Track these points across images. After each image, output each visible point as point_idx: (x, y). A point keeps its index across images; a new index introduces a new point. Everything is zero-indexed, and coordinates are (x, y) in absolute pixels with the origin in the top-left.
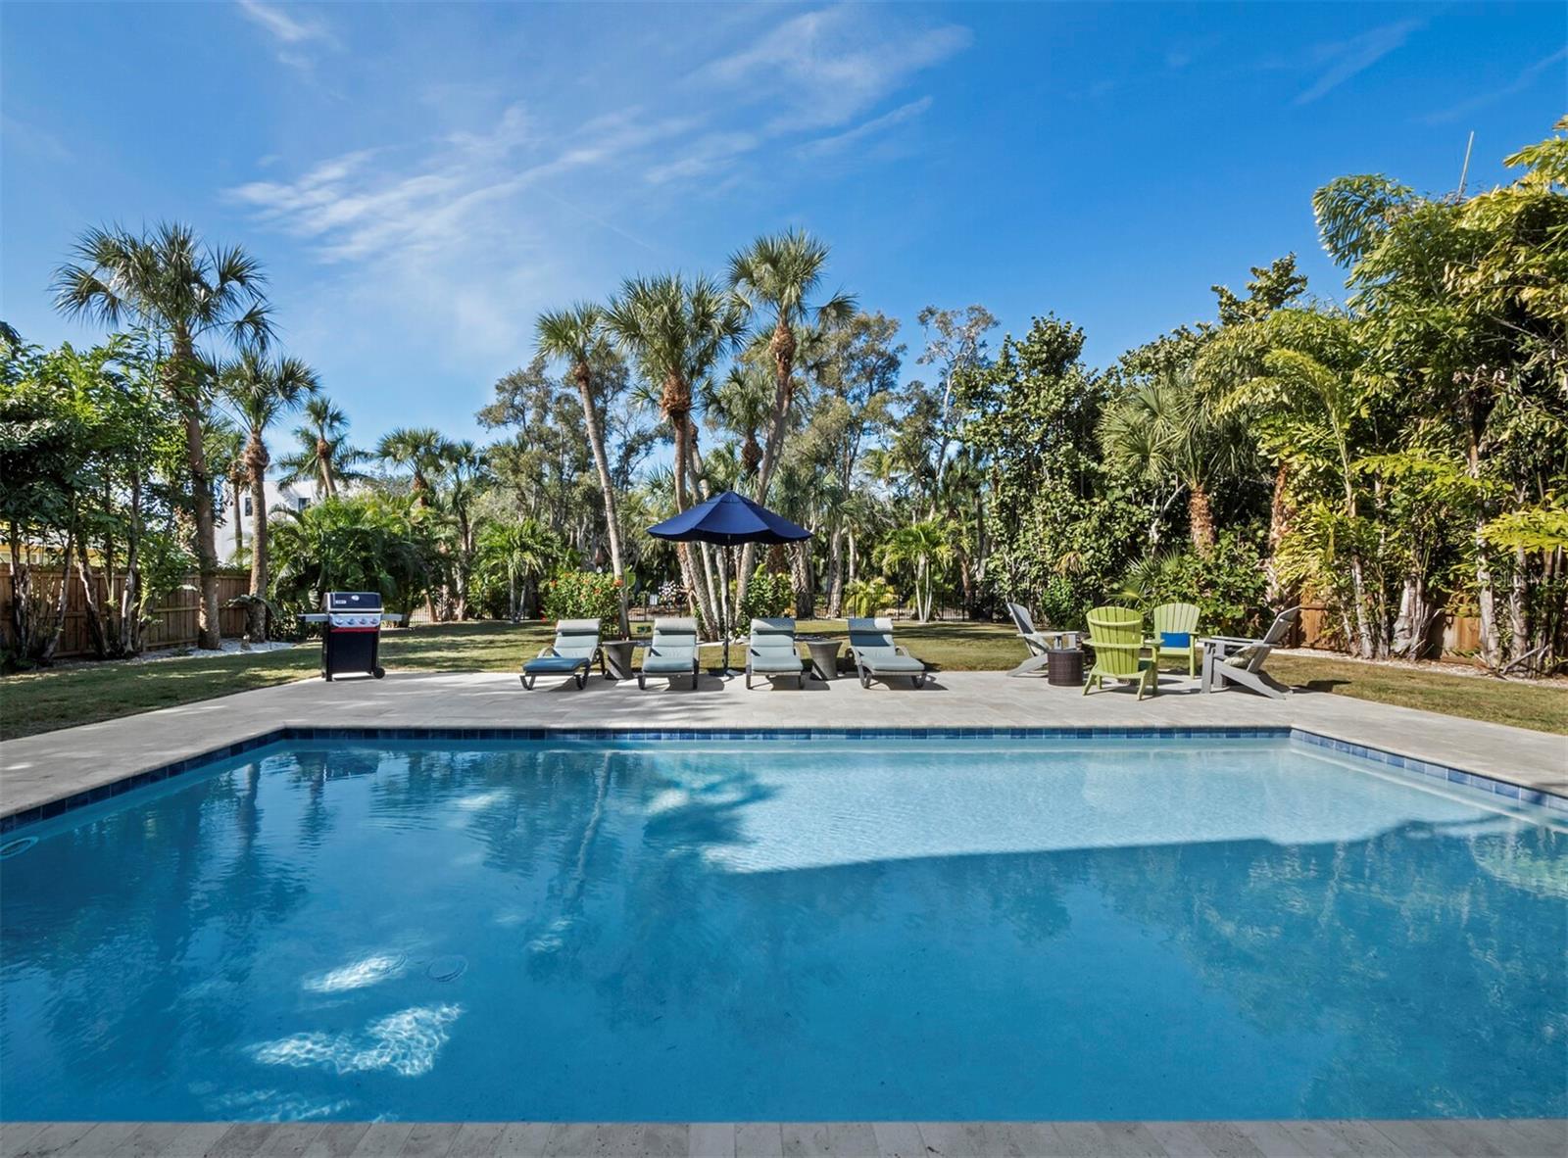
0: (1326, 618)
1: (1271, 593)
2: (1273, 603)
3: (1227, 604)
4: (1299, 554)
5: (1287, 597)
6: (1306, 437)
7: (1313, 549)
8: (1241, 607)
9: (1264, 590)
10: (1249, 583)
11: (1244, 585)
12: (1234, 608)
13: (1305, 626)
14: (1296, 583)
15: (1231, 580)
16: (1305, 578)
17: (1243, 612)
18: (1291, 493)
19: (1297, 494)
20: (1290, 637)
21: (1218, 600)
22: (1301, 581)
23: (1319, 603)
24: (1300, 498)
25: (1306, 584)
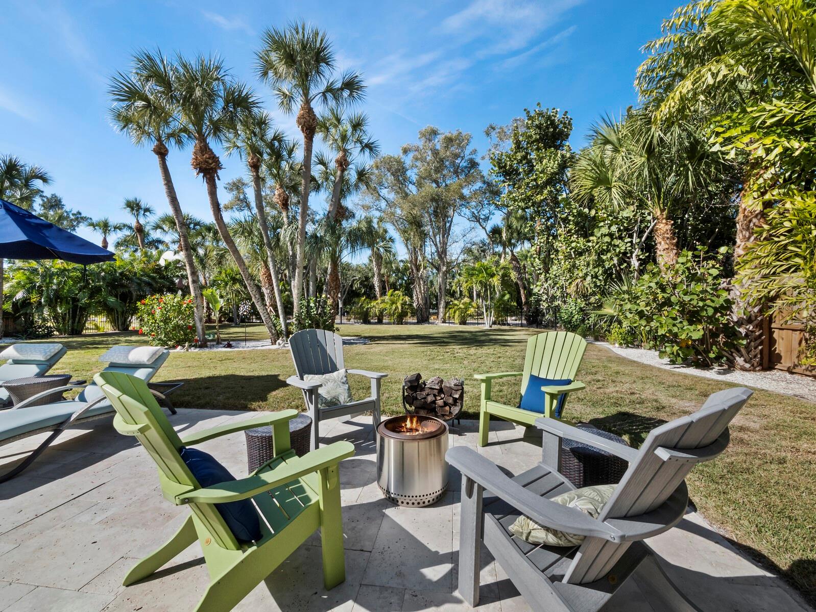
0: (806, 340)
1: (737, 314)
2: (740, 323)
3: (685, 323)
4: (768, 265)
5: (756, 317)
6: (773, 116)
7: (787, 259)
8: (700, 327)
9: (729, 308)
10: (708, 302)
11: (701, 304)
12: (692, 328)
13: (780, 347)
14: (768, 301)
15: (687, 298)
16: (777, 296)
17: (702, 332)
18: (755, 195)
19: (763, 194)
20: (762, 358)
21: (675, 319)
22: (773, 299)
23: (797, 325)
24: (767, 197)
25: (779, 303)
